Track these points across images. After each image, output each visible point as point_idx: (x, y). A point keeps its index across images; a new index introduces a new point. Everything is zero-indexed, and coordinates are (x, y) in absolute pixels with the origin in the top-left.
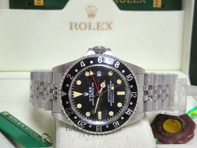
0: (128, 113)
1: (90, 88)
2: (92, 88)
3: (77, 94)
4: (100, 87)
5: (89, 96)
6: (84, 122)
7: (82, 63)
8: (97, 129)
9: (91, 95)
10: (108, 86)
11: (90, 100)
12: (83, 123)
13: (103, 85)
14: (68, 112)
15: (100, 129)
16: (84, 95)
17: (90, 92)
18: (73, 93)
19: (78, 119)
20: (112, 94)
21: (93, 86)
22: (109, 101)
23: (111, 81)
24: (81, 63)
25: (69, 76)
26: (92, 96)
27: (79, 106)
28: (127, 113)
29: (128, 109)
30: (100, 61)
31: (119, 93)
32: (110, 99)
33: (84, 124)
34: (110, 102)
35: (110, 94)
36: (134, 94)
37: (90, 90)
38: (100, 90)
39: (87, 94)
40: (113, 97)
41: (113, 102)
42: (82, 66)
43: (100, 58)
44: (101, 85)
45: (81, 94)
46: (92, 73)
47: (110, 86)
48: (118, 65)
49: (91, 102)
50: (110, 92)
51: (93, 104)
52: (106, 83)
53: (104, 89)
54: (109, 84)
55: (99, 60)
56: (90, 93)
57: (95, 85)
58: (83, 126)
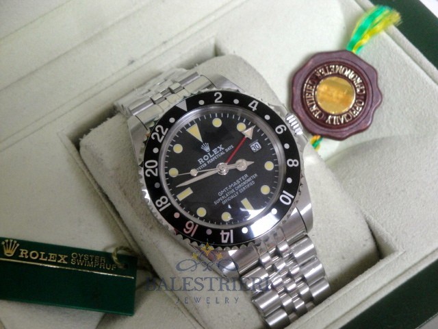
0: (225, 236)
1: (221, 148)
2: (224, 151)
4: (233, 162)
5: (206, 153)
6: (157, 169)
7: (254, 104)
8: (160, 200)
9: (211, 156)
10: (246, 176)
11: (200, 161)
12: (154, 169)
13: (242, 165)
14: (155, 132)
15: (164, 205)
16: (202, 144)
17: (213, 151)
18: (192, 124)
19: (156, 157)
20: (236, 191)
21: (227, 150)
22: (220, 193)
23: (256, 175)
24: (254, 101)
25: (218, 96)
26: (210, 158)
27: (178, 149)
28: (222, 233)
29: (232, 231)
30: (279, 130)
31: (246, 203)
32: (224, 194)
33: (155, 172)
34: (219, 197)
35: (233, 188)
37: (218, 149)
38: (230, 163)
39: (207, 149)
40: (232, 197)
41: (224, 202)
42: (250, 105)
43: (283, 128)
44: (239, 161)
45: (201, 140)
46: (248, 133)
47: (248, 178)
48: (293, 165)
49: (199, 165)
50: (236, 186)
52: (249, 167)
53: (236, 170)
54: (250, 175)
55: (280, 127)
56: (212, 153)
57: (232, 151)
58: (149, 173)
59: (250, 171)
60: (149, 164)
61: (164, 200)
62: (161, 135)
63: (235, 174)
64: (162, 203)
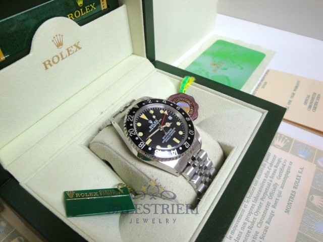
0: (173, 152)
2: (158, 121)
3: (143, 116)
4: (164, 124)
5: (151, 124)
8: (140, 144)
9: (154, 125)
11: (150, 127)
12: (133, 132)
13: (168, 125)
14: (129, 118)
16: (148, 121)
17: (154, 122)
18: (142, 114)
19: (132, 127)
20: (169, 136)
21: (160, 121)
22: (163, 138)
23: (175, 128)
24: (164, 101)
25: (149, 101)
27: (139, 125)
29: (175, 150)
30: (178, 108)
31: (175, 139)
32: (165, 138)
34: (163, 140)
35: (167, 135)
36: (187, 144)
38: (163, 125)
39: (151, 122)
40: (169, 139)
41: (166, 141)
44: (167, 124)
45: (147, 119)
46: (166, 113)
47: (172, 130)
48: (188, 120)
49: (150, 129)
50: (169, 134)
51: (150, 131)
52: (171, 125)
53: (166, 127)
57: (162, 121)
58: (131, 134)
59: (172, 127)
60: (130, 131)
61: (142, 144)
62: (131, 119)
63: (167, 129)
64: (142, 145)
